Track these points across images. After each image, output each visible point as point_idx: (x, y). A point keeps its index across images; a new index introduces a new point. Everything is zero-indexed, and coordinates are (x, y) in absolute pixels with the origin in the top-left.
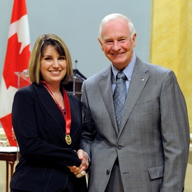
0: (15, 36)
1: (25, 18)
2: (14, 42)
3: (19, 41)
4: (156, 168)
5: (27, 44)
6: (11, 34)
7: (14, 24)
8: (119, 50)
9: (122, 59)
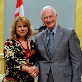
8: (50, 21)
9: (52, 25)
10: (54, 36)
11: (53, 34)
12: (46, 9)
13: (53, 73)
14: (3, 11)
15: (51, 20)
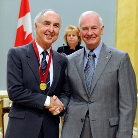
0: (22, 27)
1: (28, 15)
2: (21, 32)
3: (25, 30)
4: (114, 118)
5: (30, 33)
6: (19, 25)
7: (21, 19)
8: (92, 35)
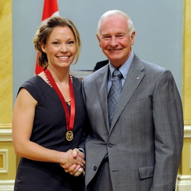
8: (117, 46)
9: (119, 55)
10: (123, 81)
11: (121, 77)
12: (110, 16)
13: (111, 170)
14: (11, 28)
15: (117, 44)
